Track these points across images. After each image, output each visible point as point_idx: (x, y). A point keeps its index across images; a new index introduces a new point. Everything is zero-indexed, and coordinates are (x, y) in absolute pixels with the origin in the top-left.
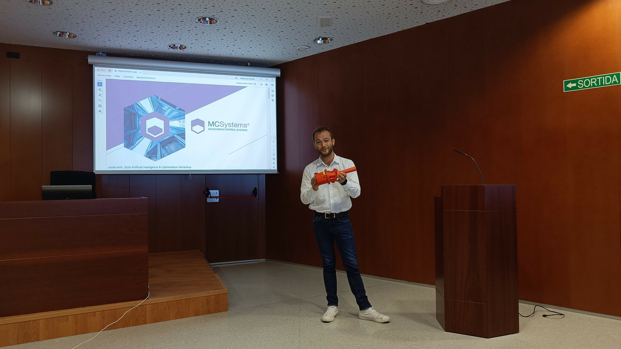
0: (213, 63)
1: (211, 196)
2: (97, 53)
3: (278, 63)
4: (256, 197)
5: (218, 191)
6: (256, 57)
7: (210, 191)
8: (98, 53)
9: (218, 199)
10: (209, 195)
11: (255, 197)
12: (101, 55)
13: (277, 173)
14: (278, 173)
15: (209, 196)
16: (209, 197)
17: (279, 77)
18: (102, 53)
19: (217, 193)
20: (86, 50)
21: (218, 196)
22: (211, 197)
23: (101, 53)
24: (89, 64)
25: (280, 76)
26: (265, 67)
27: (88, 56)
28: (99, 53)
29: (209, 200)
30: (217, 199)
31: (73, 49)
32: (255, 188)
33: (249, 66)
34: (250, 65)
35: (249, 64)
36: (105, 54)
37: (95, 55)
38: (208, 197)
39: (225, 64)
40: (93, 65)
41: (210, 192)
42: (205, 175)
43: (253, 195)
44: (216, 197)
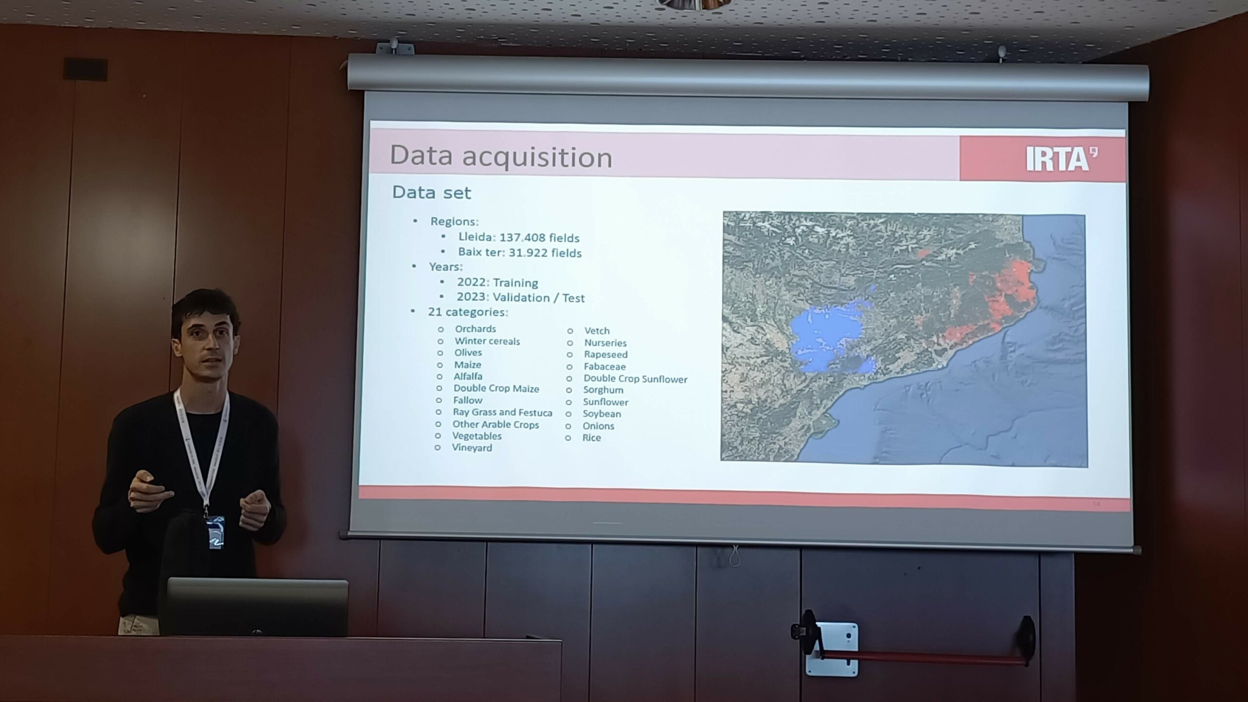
0: (843, 59)
1: (825, 649)
2: (379, 44)
3: (1140, 41)
4: (1030, 662)
5: (852, 628)
6: (1038, 21)
7: (819, 624)
8: (388, 44)
9: (857, 661)
10: (817, 642)
11: (1027, 665)
12: (395, 49)
13: (1131, 551)
14: (1139, 551)
15: (817, 647)
16: (817, 651)
17: (1145, 102)
18: (399, 42)
19: (849, 636)
20: (340, 35)
21: (856, 649)
22: (824, 654)
23: (394, 45)
24: (349, 89)
25: (1147, 100)
26: (1077, 63)
27: (347, 59)
28: (388, 41)
29: (815, 667)
30: (848, 664)
31: (296, 31)
32: (1027, 621)
33: (1004, 60)
34: (1006, 55)
35: (1002, 54)
36: (412, 45)
37: (375, 52)
38: (810, 653)
39: (897, 60)
40: (363, 92)
41: (819, 629)
42: (798, 552)
43: (1018, 654)
44: (846, 656)
